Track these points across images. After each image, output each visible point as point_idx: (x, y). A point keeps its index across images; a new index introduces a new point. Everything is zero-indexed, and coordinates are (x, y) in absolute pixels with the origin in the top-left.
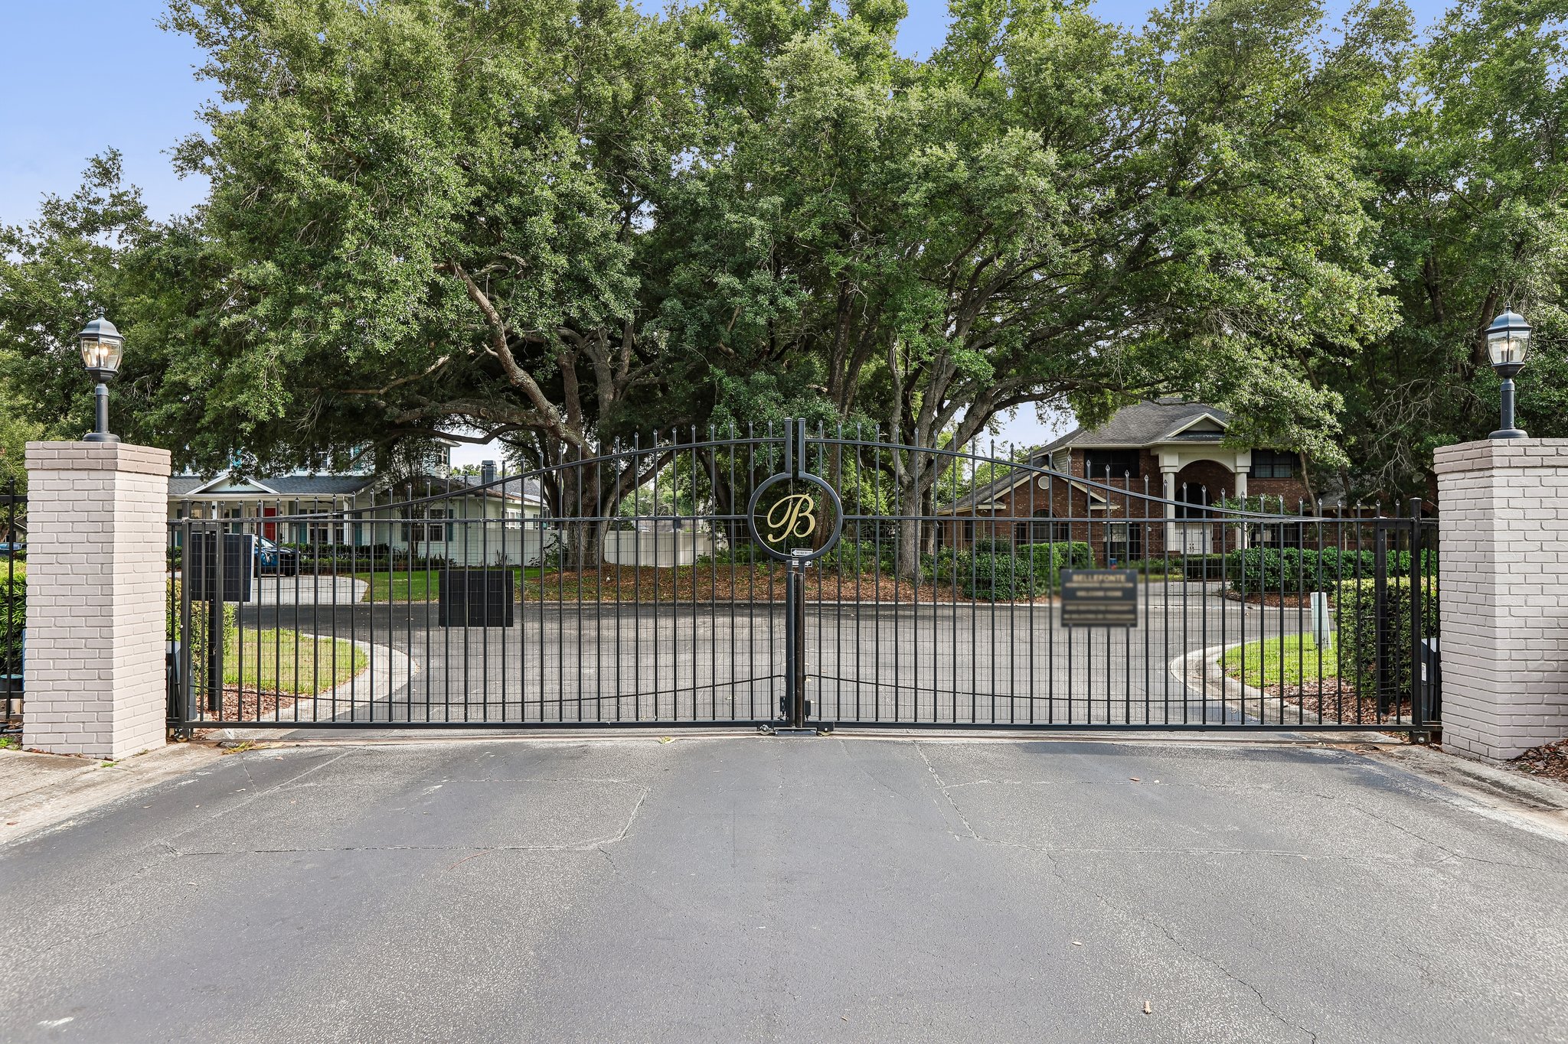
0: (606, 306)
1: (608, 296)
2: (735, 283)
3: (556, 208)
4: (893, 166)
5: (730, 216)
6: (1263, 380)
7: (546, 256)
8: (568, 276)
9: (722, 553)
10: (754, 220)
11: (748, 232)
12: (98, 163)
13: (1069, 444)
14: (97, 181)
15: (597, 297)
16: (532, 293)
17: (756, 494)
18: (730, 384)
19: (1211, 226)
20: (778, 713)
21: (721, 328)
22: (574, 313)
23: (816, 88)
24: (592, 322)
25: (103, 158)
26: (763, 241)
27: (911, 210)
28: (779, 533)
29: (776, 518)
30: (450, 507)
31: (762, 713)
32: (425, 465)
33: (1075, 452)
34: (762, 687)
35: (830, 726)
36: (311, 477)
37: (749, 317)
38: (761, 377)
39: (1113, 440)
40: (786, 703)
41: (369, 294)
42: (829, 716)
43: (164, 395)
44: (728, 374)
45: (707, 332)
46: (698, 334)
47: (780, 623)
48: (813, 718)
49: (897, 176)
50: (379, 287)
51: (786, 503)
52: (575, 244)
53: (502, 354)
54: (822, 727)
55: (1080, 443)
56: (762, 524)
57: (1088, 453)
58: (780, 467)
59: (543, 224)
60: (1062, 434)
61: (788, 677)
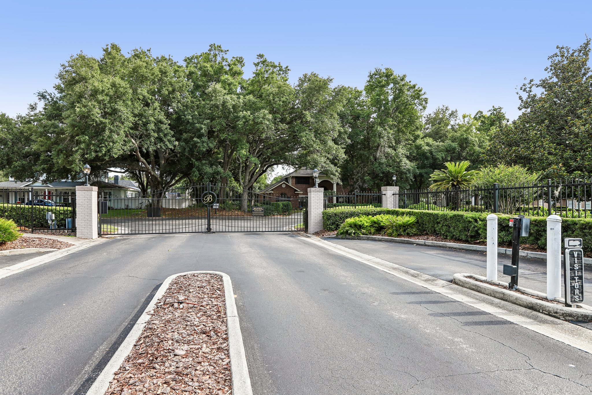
0: (167, 145)
1: (167, 143)
2: (199, 141)
3: (155, 123)
4: (236, 115)
5: (197, 125)
6: (324, 165)
7: (152, 134)
8: (157, 138)
9: (194, 205)
10: (203, 126)
11: (202, 128)
12: (31, 105)
13: (291, 175)
14: (30, 110)
15: (164, 143)
16: (148, 142)
17: (202, 195)
18: (197, 163)
19: (307, 132)
20: (206, 230)
21: (195, 149)
22: (159, 147)
23: (218, 97)
24: (163, 149)
25: (32, 104)
26: (205, 131)
27: (240, 126)
28: (206, 201)
29: (206, 199)
30: (110, 191)
31: (203, 231)
32: (102, 178)
33: (293, 177)
34: (203, 226)
35: (215, 232)
36: (66, 182)
37: (201, 149)
38: (204, 162)
39: (303, 174)
40: (207, 229)
41: (111, 144)
42: (215, 231)
43: (41, 163)
44: (196, 161)
45: (191, 151)
46: (189, 151)
47: (206, 221)
48: (212, 231)
49: (238, 117)
50: (114, 143)
51: (207, 197)
52: (159, 130)
53: (138, 154)
54: (213, 232)
55: (294, 175)
56: (203, 200)
57: (297, 178)
58: (206, 190)
59: (152, 126)
60: (288, 173)
61: (208, 225)
